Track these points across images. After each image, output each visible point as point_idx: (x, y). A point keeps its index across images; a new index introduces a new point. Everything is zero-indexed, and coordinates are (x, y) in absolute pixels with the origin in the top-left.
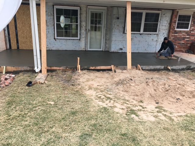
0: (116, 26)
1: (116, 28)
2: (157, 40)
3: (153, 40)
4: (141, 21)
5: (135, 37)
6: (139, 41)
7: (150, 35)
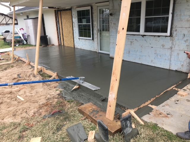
0: (112, 24)
1: (113, 28)
2: (171, 48)
3: (163, 46)
4: (140, 16)
5: (136, 40)
6: (141, 47)
7: (158, 38)
